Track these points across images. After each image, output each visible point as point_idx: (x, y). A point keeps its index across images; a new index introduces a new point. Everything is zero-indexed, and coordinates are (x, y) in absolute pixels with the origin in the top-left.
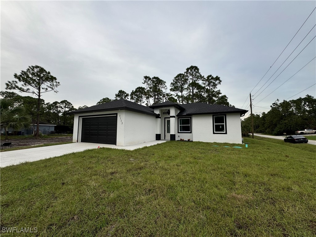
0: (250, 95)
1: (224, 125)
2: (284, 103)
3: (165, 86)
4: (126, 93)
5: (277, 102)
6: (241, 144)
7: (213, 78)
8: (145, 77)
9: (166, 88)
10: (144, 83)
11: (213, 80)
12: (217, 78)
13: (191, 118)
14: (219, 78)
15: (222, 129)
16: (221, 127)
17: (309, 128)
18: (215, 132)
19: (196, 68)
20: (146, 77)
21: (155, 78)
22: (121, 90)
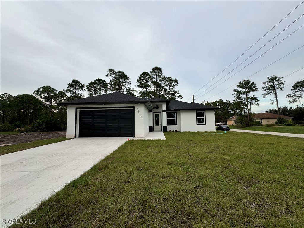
0: (193, 96)
1: (203, 118)
2: (207, 103)
3: (129, 81)
4: (81, 84)
5: (204, 102)
6: (215, 132)
7: (172, 80)
8: (109, 69)
9: (130, 83)
10: (107, 76)
11: (171, 82)
12: (176, 81)
13: (176, 112)
14: (177, 80)
15: (203, 122)
16: (201, 120)
17: (222, 121)
18: (198, 124)
19: (160, 70)
20: (111, 70)
21: (119, 72)
22: (75, 80)
